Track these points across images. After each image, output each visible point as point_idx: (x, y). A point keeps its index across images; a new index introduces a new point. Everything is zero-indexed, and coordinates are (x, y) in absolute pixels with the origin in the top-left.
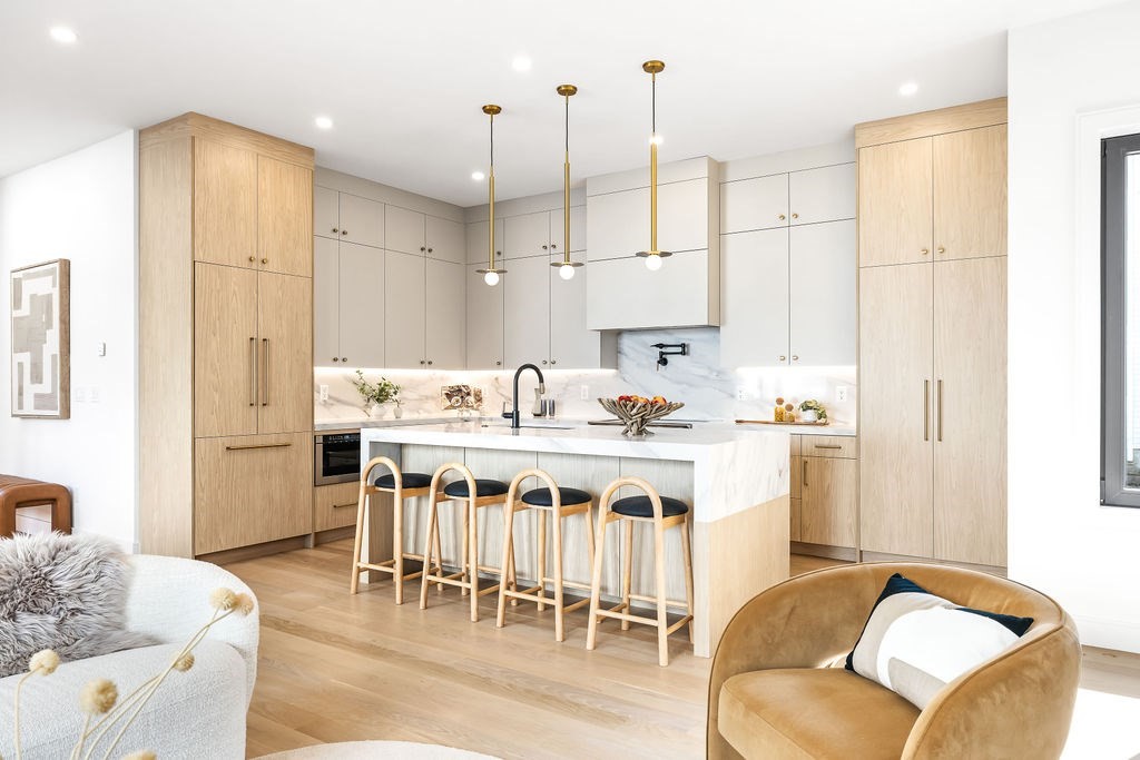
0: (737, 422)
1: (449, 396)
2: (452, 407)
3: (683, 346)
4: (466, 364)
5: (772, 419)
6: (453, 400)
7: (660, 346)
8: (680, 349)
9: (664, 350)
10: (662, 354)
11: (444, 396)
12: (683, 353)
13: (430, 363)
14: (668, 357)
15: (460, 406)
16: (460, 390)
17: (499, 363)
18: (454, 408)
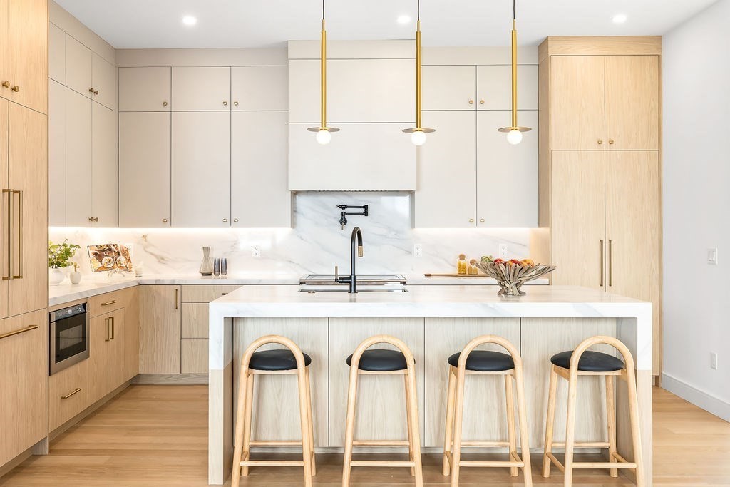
0: (426, 275)
1: (98, 256)
2: (104, 268)
3: (366, 207)
4: (118, 221)
5: (456, 272)
6: (105, 260)
7: (343, 207)
8: (362, 211)
9: (347, 210)
10: (344, 214)
11: (93, 257)
12: (366, 214)
13: (96, 220)
14: (347, 217)
15: (112, 267)
16: (110, 250)
17: (165, 221)
18: (107, 269)
